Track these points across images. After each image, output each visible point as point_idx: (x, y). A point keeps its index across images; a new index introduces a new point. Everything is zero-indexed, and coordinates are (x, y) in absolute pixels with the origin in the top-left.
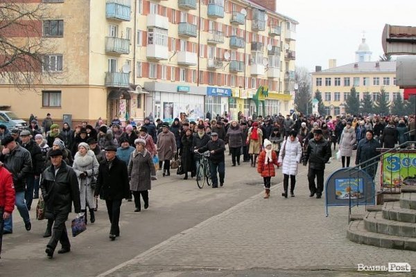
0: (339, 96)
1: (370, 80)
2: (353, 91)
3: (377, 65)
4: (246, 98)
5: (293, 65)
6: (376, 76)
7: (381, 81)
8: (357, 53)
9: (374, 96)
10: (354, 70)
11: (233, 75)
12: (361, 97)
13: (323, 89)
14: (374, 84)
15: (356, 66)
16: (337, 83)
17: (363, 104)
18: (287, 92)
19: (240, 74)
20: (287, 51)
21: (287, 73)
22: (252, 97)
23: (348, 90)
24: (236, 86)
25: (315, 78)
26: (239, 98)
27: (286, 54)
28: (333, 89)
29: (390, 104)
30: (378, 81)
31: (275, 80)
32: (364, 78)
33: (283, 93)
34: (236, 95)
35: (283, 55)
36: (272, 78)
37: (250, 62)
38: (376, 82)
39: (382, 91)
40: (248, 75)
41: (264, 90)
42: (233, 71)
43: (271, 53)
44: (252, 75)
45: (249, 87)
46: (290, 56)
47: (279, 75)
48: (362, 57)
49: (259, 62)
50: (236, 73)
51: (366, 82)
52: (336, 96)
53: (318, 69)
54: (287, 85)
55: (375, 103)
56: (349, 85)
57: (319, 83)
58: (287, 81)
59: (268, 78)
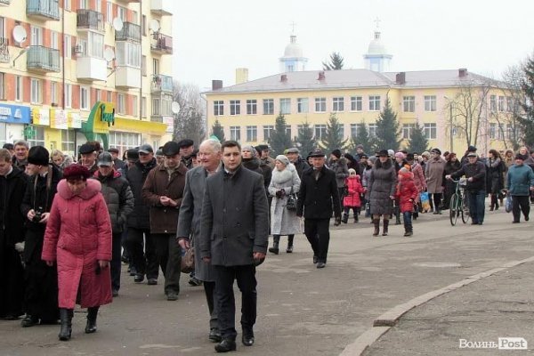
0: (255, 132)
1: (310, 103)
2: (280, 122)
3: (321, 76)
4: (66, 127)
5: (168, 65)
6: (320, 95)
7: (330, 104)
8: (282, 60)
9: (318, 131)
10: (281, 86)
11: (35, 78)
12: (294, 134)
13: (227, 121)
14: (317, 110)
15: (283, 78)
16: (252, 109)
17: (299, 145)
18: (156, 117)
19: (52, 77)
20: (156, 35)
21: (157, 79)
22: (79, 126)
23: (271, 121)
24: (44, 102)
25: (211, 101)
26: (48, 128)
27: (155, 42)
28: (243, 120)
29: (346, 145)
30: (324, 105)
31: (131, 92)
32: (299, 100)
33: (148, 119)
34: (43, 122)
35: (148, 42)
36: (126, 88)
37: (75, 51)
38: (320, 105)
39: (333, 121)
40: (71, 79)
41: (106, 111)
42: (35, 69)
43: (122, 37)
44: (80, 80)
45: (75, 106)
46: (162, 46)
47: (138, 82)
48: (290, 67)
49: (94, 54)
50: (43, 73)
51: (302, 106)
52: (249, 132)
53: (217, 85)
54: (156, 103)
55: (320, 143)
56: (272, 112)
57: (219, 109)
58: (156, 95)
59: (117, 87)
